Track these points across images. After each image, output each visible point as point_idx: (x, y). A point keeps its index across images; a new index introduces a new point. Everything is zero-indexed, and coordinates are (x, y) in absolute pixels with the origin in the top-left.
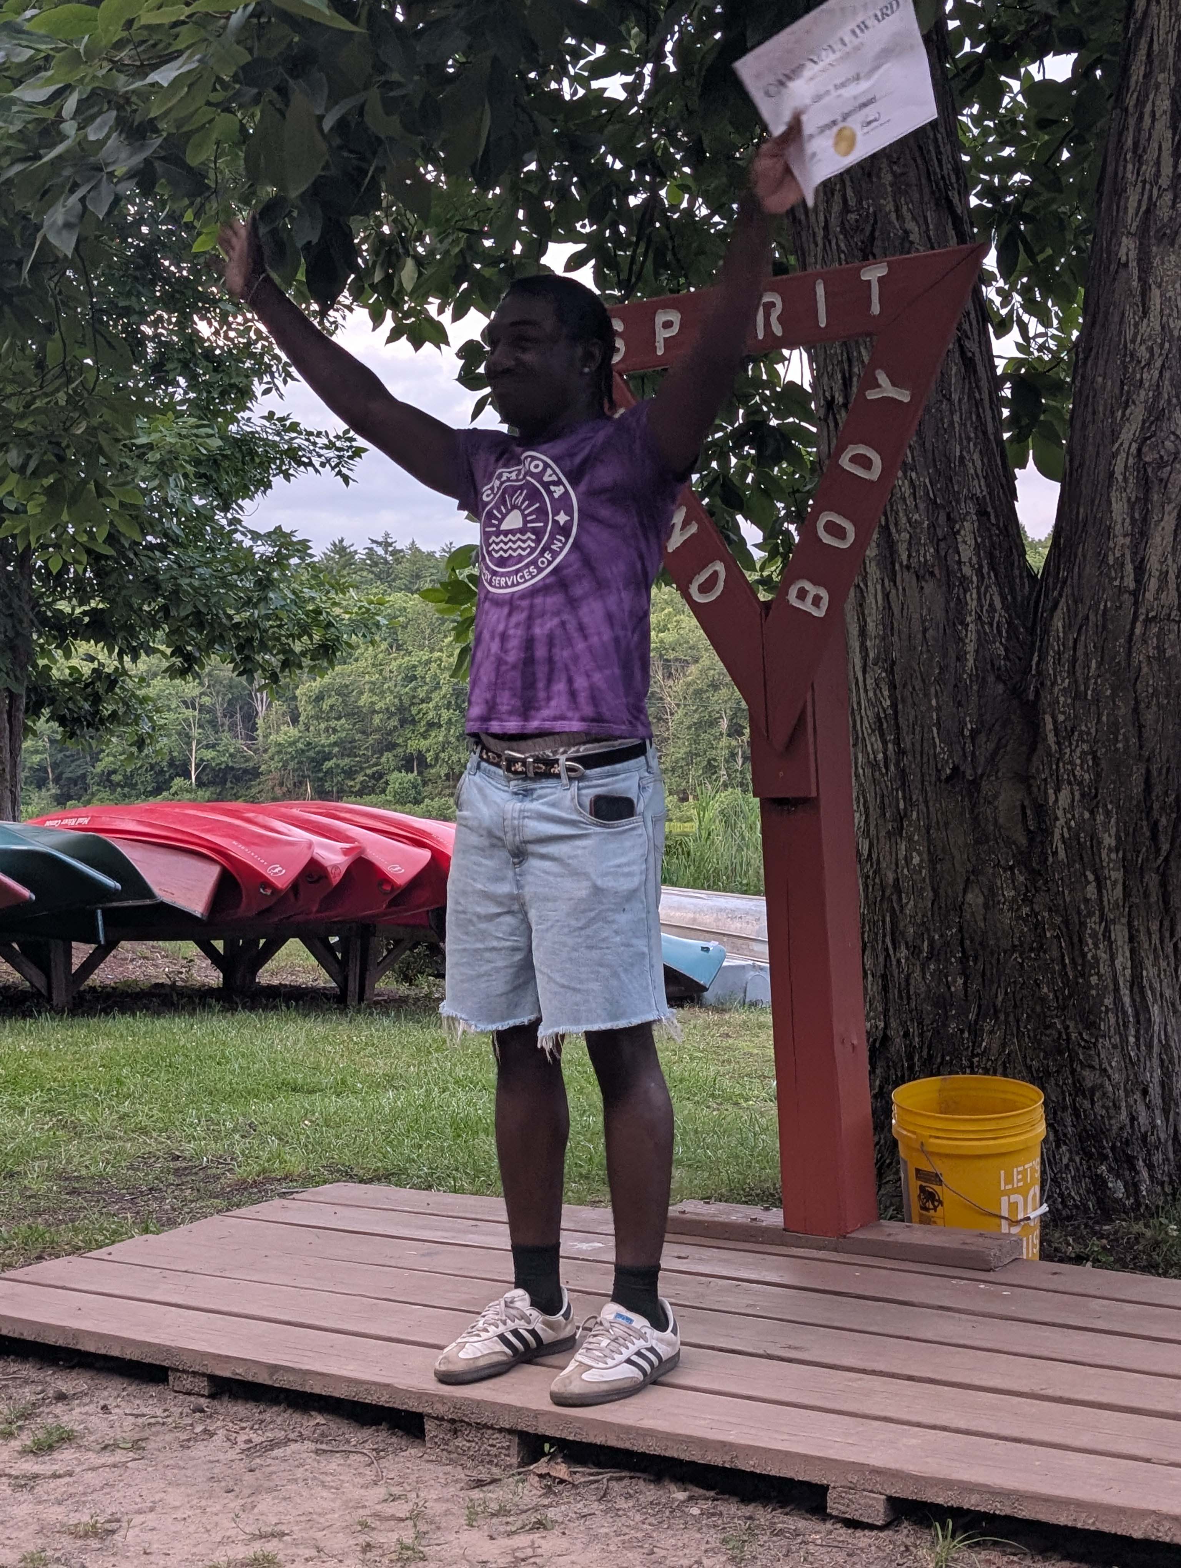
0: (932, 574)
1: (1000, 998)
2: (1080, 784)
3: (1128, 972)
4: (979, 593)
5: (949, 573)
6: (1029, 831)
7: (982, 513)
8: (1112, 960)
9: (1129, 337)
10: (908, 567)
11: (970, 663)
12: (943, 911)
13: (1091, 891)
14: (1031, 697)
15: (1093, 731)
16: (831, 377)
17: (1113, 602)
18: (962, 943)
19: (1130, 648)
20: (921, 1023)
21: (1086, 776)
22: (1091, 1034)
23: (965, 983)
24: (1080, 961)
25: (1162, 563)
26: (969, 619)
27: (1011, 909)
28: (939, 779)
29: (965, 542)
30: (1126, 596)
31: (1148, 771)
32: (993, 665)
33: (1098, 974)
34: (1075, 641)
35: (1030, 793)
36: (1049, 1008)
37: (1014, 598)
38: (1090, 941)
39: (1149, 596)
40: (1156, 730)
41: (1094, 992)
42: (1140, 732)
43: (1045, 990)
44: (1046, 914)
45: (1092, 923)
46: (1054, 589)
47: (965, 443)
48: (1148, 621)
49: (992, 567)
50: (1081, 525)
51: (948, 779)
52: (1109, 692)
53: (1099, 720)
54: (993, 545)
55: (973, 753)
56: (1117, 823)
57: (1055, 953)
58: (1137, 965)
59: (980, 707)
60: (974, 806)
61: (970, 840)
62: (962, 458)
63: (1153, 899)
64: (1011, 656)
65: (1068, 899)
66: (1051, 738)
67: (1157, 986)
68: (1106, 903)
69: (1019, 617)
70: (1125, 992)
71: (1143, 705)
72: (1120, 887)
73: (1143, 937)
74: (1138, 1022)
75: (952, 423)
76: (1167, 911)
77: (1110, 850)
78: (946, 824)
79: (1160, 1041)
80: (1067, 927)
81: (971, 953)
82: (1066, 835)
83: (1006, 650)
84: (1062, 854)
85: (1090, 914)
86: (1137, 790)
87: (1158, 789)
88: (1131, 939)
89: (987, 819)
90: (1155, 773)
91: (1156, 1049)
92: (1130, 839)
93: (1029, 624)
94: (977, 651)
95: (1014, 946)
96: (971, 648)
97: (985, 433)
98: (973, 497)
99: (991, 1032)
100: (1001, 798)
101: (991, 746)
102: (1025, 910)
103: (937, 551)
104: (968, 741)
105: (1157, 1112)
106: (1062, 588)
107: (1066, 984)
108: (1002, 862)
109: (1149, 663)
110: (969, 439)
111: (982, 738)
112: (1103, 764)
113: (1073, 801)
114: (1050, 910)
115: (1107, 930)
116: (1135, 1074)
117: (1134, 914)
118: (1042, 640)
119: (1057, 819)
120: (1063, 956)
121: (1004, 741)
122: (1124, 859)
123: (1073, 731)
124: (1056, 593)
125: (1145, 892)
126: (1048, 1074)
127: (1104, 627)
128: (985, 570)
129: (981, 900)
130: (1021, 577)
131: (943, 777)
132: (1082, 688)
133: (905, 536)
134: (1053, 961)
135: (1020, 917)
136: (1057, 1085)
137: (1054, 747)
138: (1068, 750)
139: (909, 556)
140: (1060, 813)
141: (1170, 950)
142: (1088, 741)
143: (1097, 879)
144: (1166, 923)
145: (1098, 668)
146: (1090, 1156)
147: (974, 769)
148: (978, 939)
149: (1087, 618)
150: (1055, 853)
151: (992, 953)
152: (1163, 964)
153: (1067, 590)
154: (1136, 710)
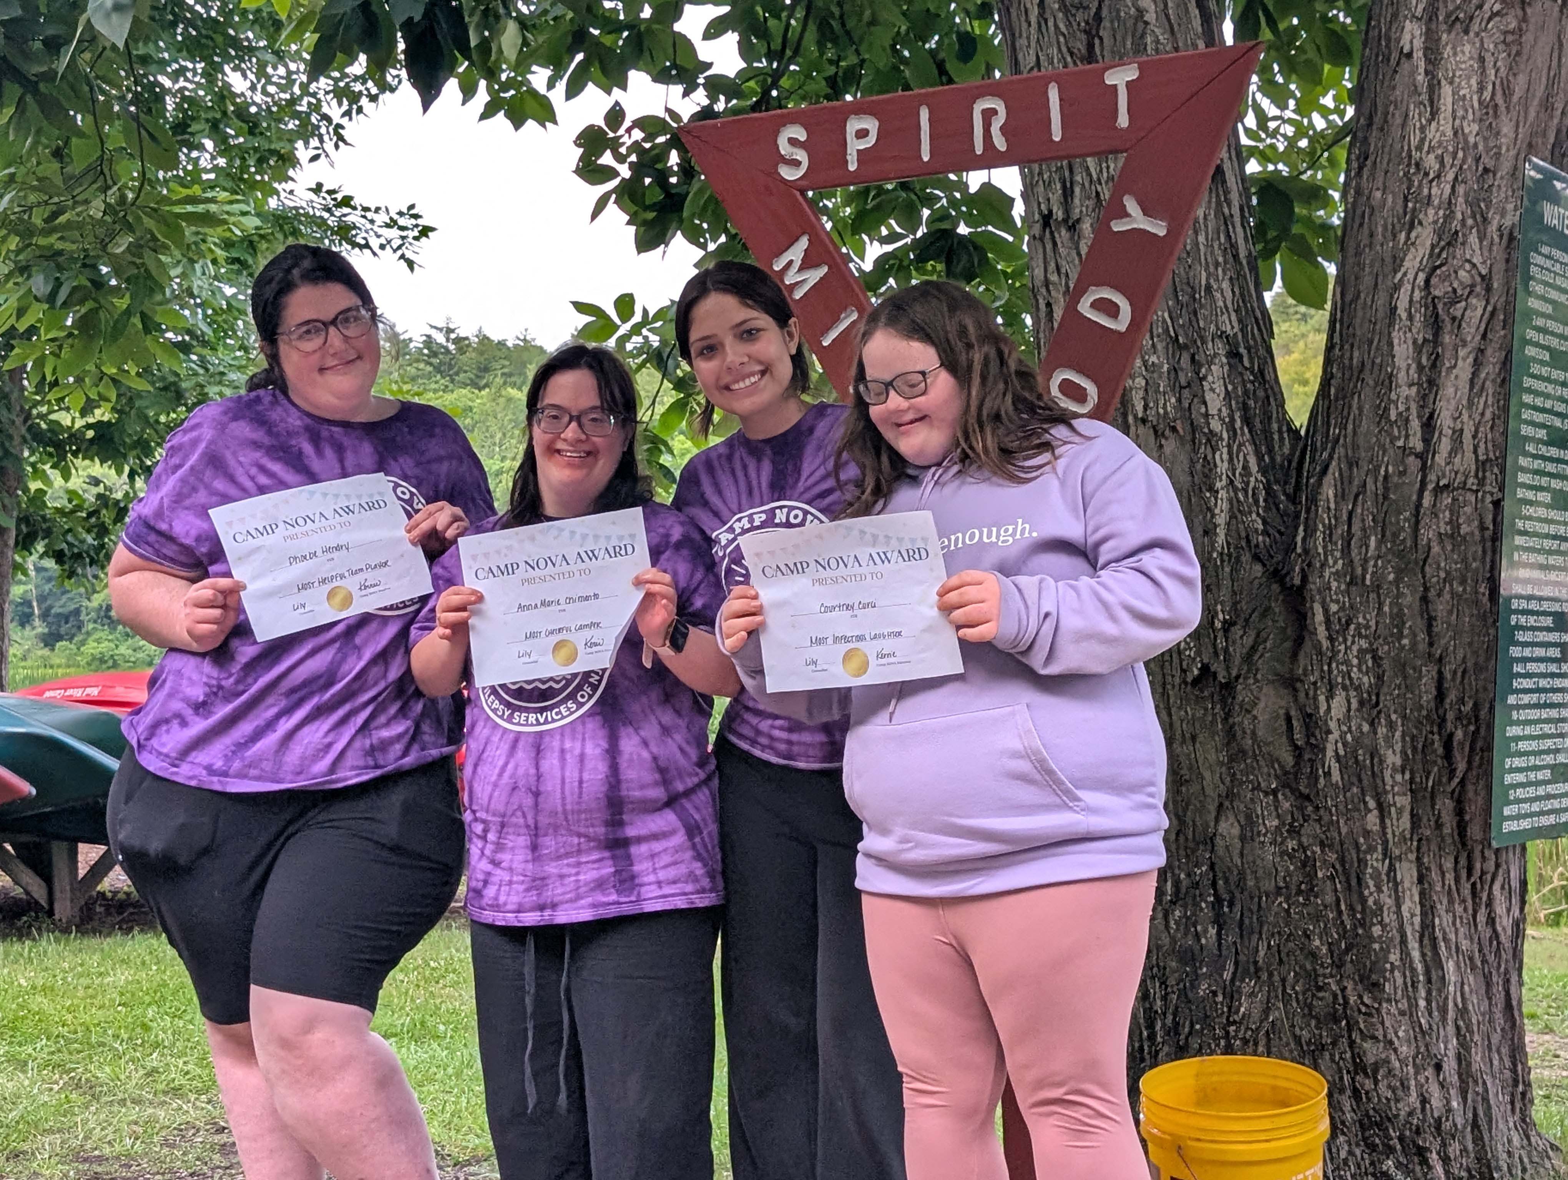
0: (1174, 429)
1: (1262, 953)
2: (1358, 688)
3: (1417, 920)
4: (1230, 453)
5: (1194, 428)
6: (1296, 747)
7: (1234, 355)
8: (1399, 906)
9: (1414, 142)
10: (1144, 421)
11: (1221, 539)
12: (1191, 845)
13: (1372, 820)
14: (1297, 581)
15: (1373, 623)
16: (1048, 185)
17: (1395, 465)
18: (1214, 884)
19: (1417, 522)
20: (1163, 983)
21: (1365, 679)
22: (1375, 999)
23: (1219, 934)
24: (1359, 908)
25: (1455, 419)
26: (1218, 485)
27: (1273, 842)
28: (1186, 683)
29: (1212, 390)
30: (1412, 458)
31: (1440, 673)
32: (1248, 541)
33: (1381, 923)
34: (1350, 514)
35: (1296, 700)
36: (1322, 965)
37: (1272, 459)
38: (1371, 883)
39: (1441, 459)
40: (1449, 624)
41: (1376, 946)
42: (1430, 626)
43: (1317, 943)
44: (1317, 849)
45: (1375, 861)
46: (1324, 449)
47: (1212, 269)
48: (1439, 490)
49: (1247, 421)
50: (1356, 374)
51: (1196, 681)
52: (1391, 577)
53: (1380, 609)
54: (1246, 392)
55: (1226, 650)
56: (1403, 737)
57: (1329, 898)
58: (1428, 910)
59: (1234, 593)
60: (1227, 716)
61: (1223, 757)
62: (1208, 288)
63: (1447, 830)
64: (1271, 531)
65: (1344, 830)
66: (1322, 632)
67: (1452, 937)
68: (1390, 836)
69: (1277, 482)
70: (1413, 945)
71: (1432, 593)
72: (1406, 817)
73: (1435, 875)
74: (1429, 981)
75: (1197, 244)
76: (1464, 845)
77: (1394, 770)
78: (1194, 738)
79: (1456, 1005)
80: (1343, 865)
81: (1226, 896)
82: (1342, 752)
83: (1265, 522)
84: (1336, 776)
85: (1371, 849)
86: (1427, 698)
87: (1452, 696)
88: (1421, 880)
89: (1244, 733)
90: (1448, 676)
91: (1451, 1015)
92: (1419, 757)
93: (1290, 489)
94: (1228, 524)
95: (1279, 888)
96: (1221, 519)
97: (1236, 257)
98: (1223, 335)
99: (1252, 994)
100: (1261, 705)
101: (1249, 641)
102: (1291, 844)
103: (1179, 400)
104: (1220, 634)
105: (1452, 1092)
106: (1333, 449)
107: (1343, 935)
108: (1263, 785)
109: (1441, 542)
110: (1217, 264)
111: (1237, 631)
112: (1386, 664)
113: (1349, 710)
114: (1322, 844)
115: (1392, 869)
116: (1427, 1046)
117: (1424, 849)
118: (1308, 511)
119: (1329, 732)
120: (1338, 901)
121: (1263, 634)
122: (1412, 781)
123: (1348, 624)
124: (1325, 455)
125: (1437, 822)
126: (1323, 1047)
127: (1385, 497)
128: (1238, 424)
129: (1236, 831)
130: (1280, 431)
131: (1189, 679)
132: (1359, 571)
133: (1140, 382)
134: (1326, 907)
135: (1284, 853)
136: (1333, 1060)
137: (1325, 644)
138: (1342, 647)
139: (1146, 407)
140: (1333, 725)
141: (1466, 891)
142: (1366, 637)
143: (1380, 806)
144: (1463, 862)
145: (1378, 548)
146: (1372, 1147)
147: (1228, 668)
148: (1234, 878)
149: (1364, 485)
150: (1327, 774)
151: (1252, 898)
152: (1459, 909)
153: (1340, 451)
154: (1425, 599)
